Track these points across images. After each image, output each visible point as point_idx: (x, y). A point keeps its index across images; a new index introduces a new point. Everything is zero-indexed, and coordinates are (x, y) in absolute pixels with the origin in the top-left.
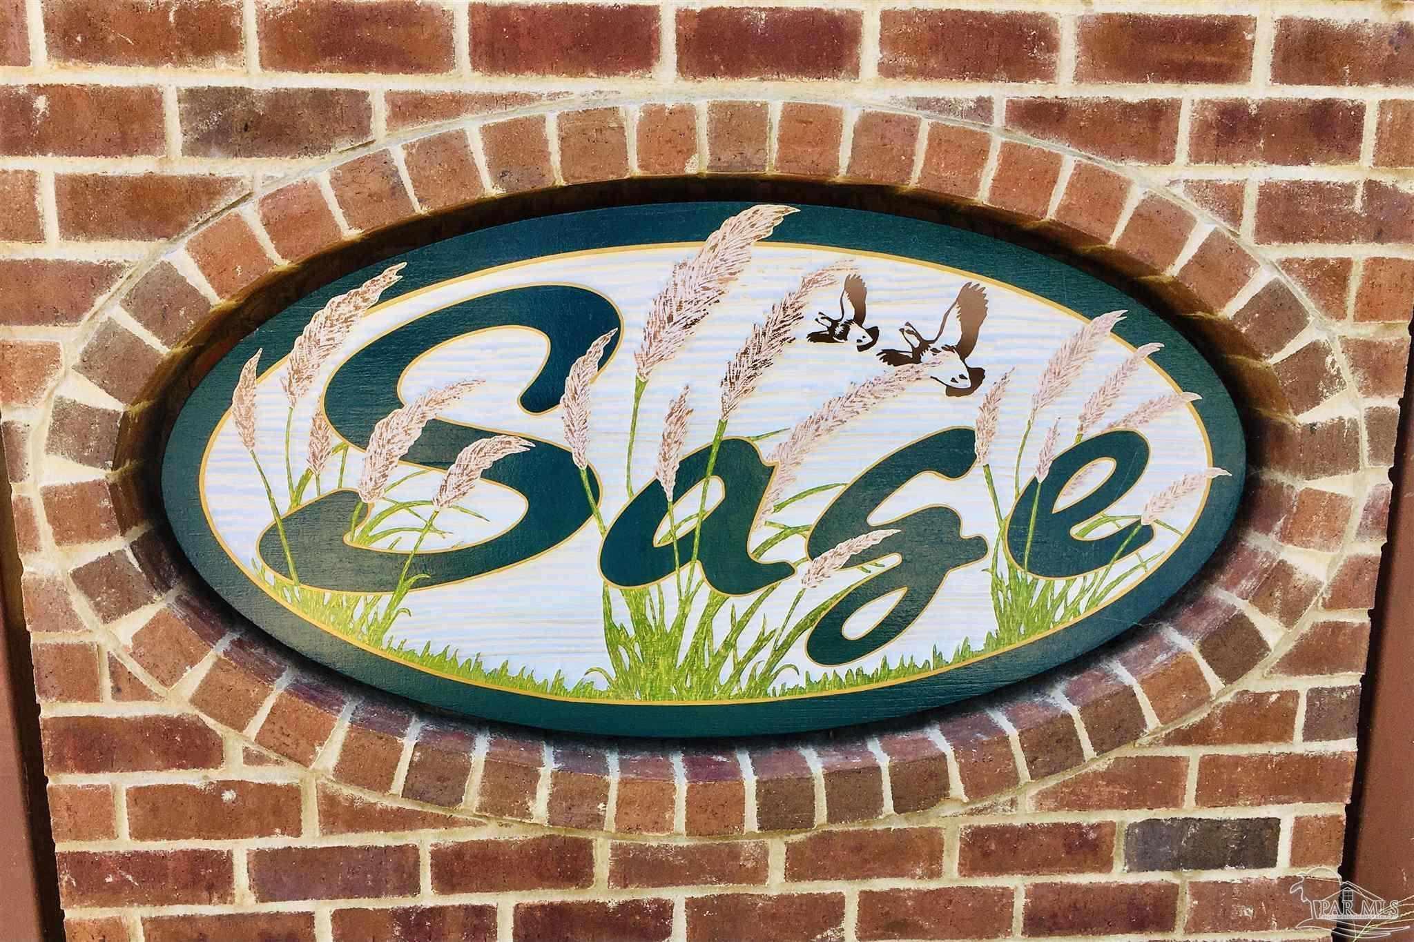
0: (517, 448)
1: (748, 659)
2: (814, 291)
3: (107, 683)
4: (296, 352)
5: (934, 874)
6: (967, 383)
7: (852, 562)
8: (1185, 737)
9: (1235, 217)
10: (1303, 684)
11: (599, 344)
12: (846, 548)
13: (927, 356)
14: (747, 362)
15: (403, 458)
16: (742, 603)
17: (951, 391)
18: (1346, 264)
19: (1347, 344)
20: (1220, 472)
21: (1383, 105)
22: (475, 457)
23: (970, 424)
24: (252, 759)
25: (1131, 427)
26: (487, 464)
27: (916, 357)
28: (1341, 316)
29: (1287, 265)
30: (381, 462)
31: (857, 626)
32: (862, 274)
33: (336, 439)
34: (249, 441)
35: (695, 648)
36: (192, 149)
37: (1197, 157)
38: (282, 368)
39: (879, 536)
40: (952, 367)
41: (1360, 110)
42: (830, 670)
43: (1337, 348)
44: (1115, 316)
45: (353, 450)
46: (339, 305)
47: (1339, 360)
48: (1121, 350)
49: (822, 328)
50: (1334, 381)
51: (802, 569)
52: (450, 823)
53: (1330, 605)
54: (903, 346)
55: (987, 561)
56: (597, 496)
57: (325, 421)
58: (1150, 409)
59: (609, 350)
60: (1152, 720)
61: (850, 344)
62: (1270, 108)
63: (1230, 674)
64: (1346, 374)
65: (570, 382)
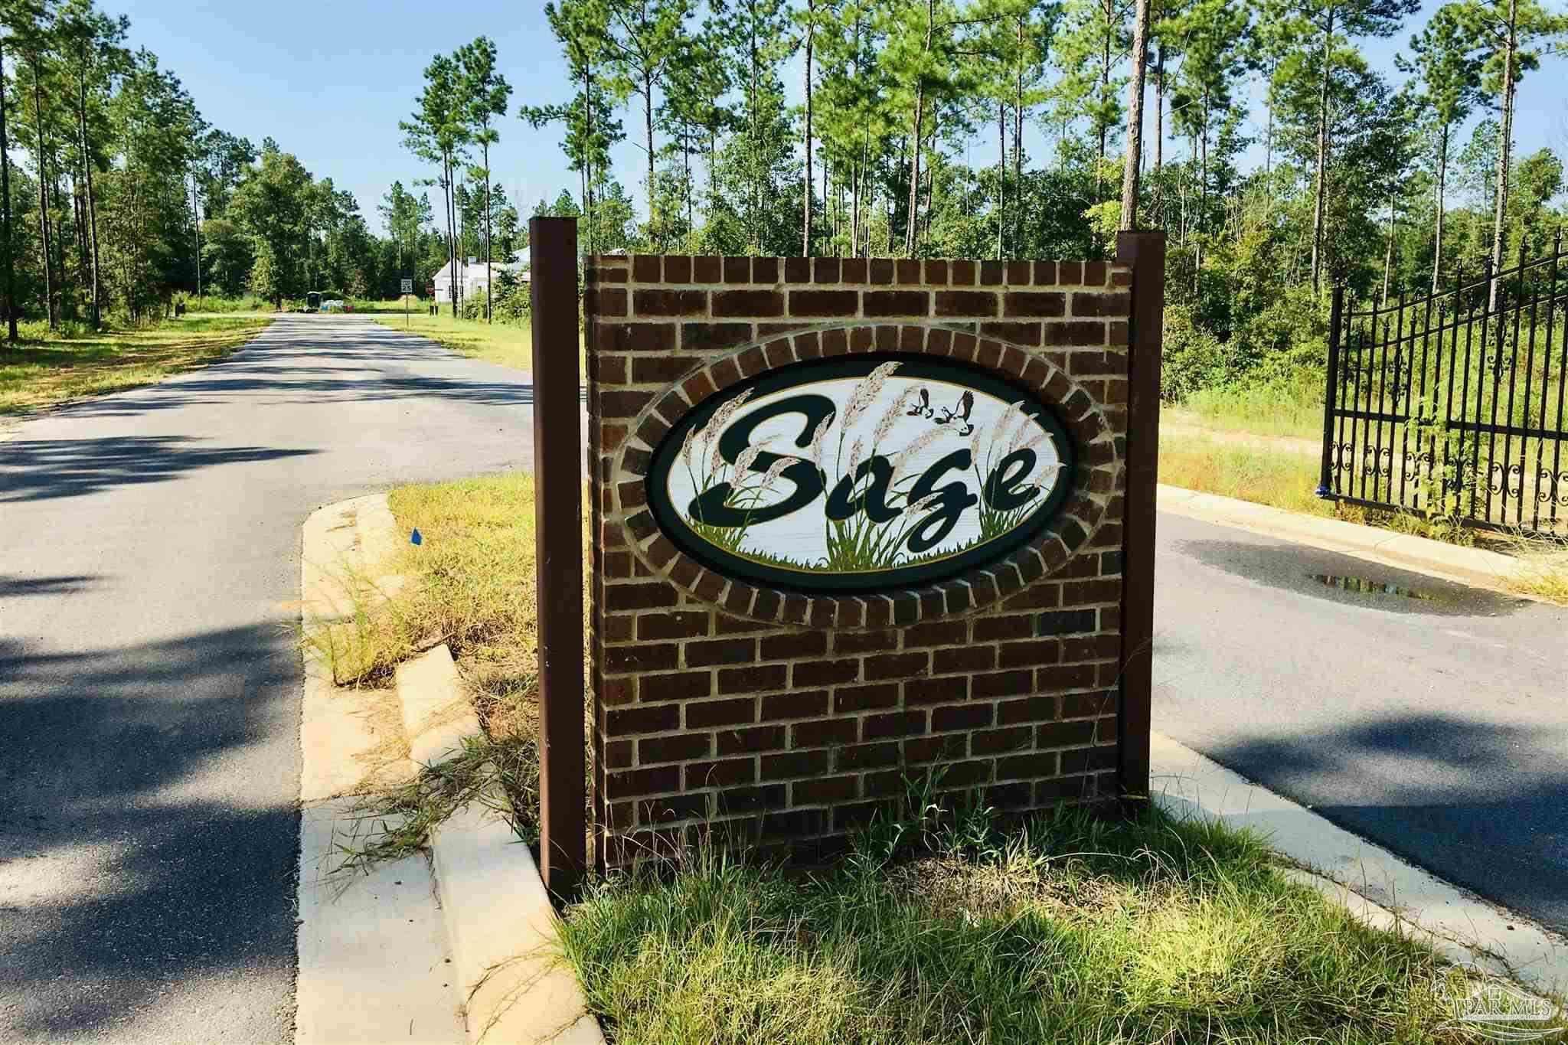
0: (794, 462)
1: (884, 550)
2: (908, 395)
3: (633, 570)
4: (709, 425)
5: (964, 641)
6: (967, 431)
7: (926, 507)
8: (1057, 576)
9: (1063, 365)
10: (1100, 551)
11: (828, 418)
12: (923, 501)
13: (952, 420)
14: (884, 424)
15: (749, 468)
16: (882, 526)
17: (962, 434)
18: (1102, 383)
19: (1107, 413)
20: (1063, 465)
21: (1111, 324)
22: (777, 467)
23: (969, 447)
24: (689, 601)
25: (1029, 447)
26: (782, 470)
27: (948, 421)
28: (1103, 402)
29: (1082, 383)
30: (740, 470)
31: (927, 535)
32: (927, 388)
33: (723, 461)
34: (688, 463)
35: (863, 546)
36: (684, 347)
37: (1048, 344)
38: (703, 433)
39: (936, 495)
40: (961, 425)
41: (1103, 325)
42: (916, 555)
43: (1102, 414)
44: (1021, 403)
45: (729, 465)
46: (727, 405)
47: (1102, 419)
48: (1021, 417)
49: (912, 409)
50: (1101, 427)
51: (905, 510)
52: (768, 627)
53: (1108, 518)
54: (944, 417)
55: (977, 505)
56: (825, 483)
57: (718, 453)
58: (1035, 440)
59: (831, 421)
60: (1045, 569)
61: (923, 417)
62: (1073, 325)
63: (1073, 547)
64: (1106, 424)
65: (816, 434)
